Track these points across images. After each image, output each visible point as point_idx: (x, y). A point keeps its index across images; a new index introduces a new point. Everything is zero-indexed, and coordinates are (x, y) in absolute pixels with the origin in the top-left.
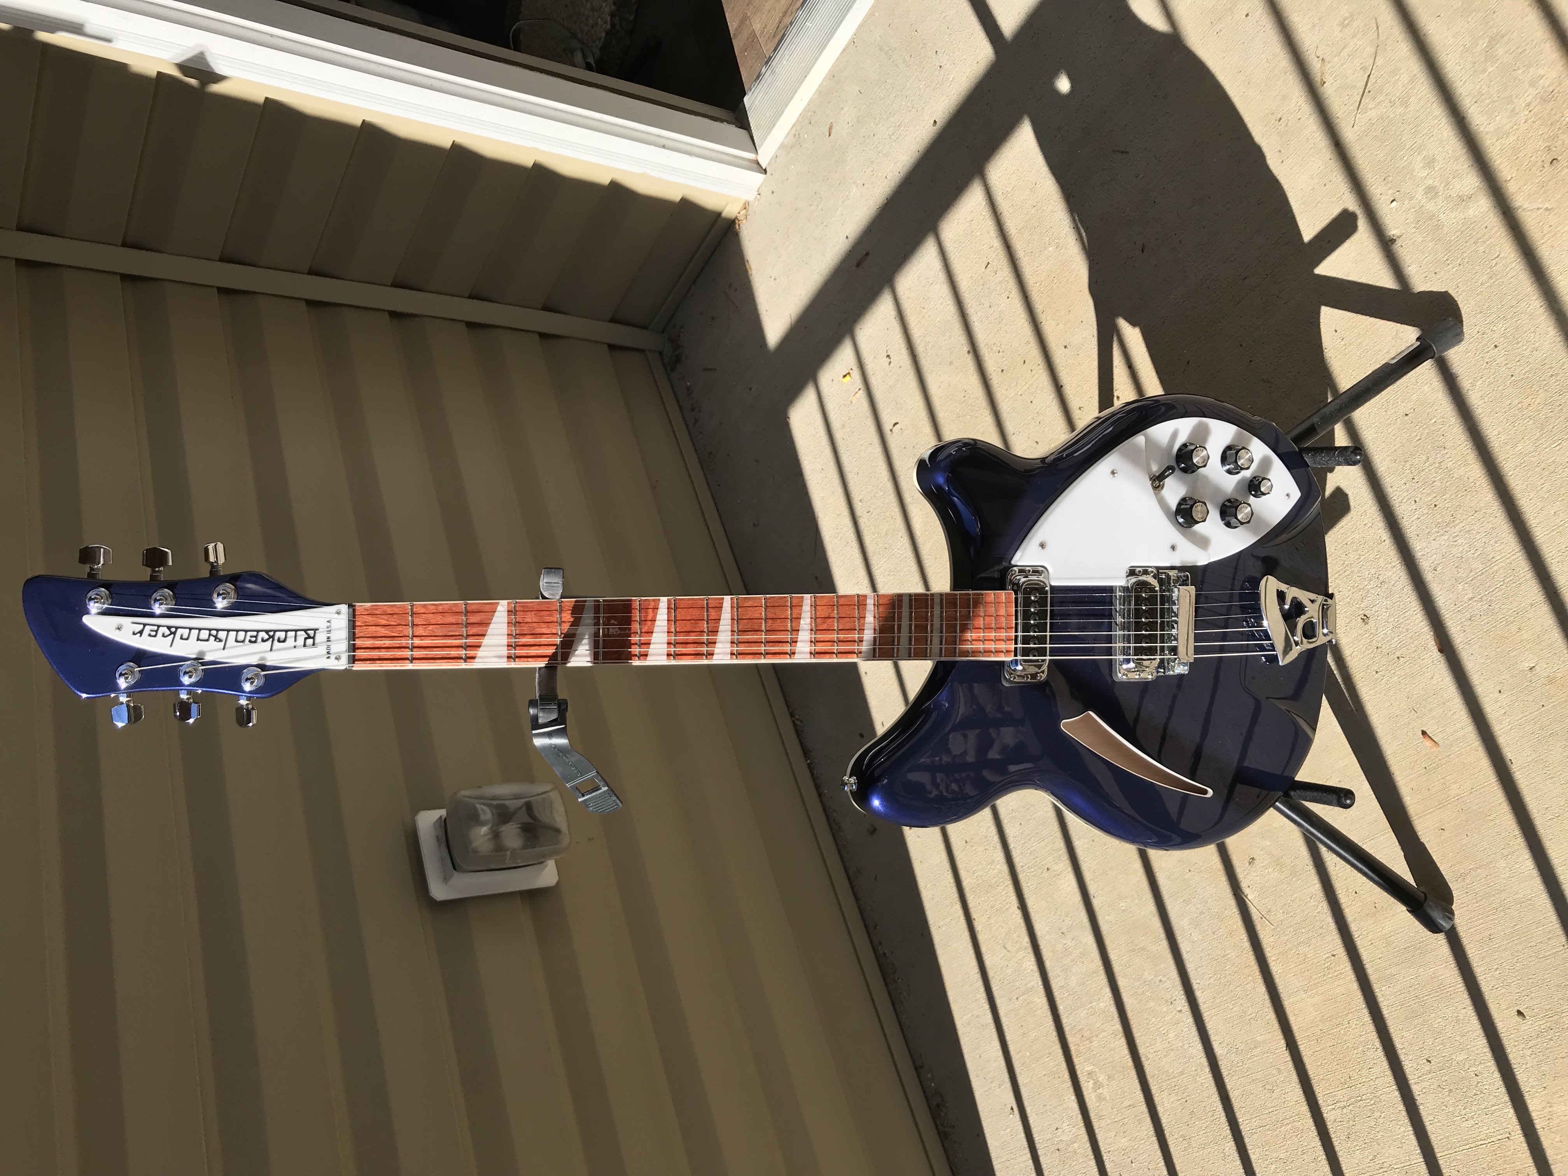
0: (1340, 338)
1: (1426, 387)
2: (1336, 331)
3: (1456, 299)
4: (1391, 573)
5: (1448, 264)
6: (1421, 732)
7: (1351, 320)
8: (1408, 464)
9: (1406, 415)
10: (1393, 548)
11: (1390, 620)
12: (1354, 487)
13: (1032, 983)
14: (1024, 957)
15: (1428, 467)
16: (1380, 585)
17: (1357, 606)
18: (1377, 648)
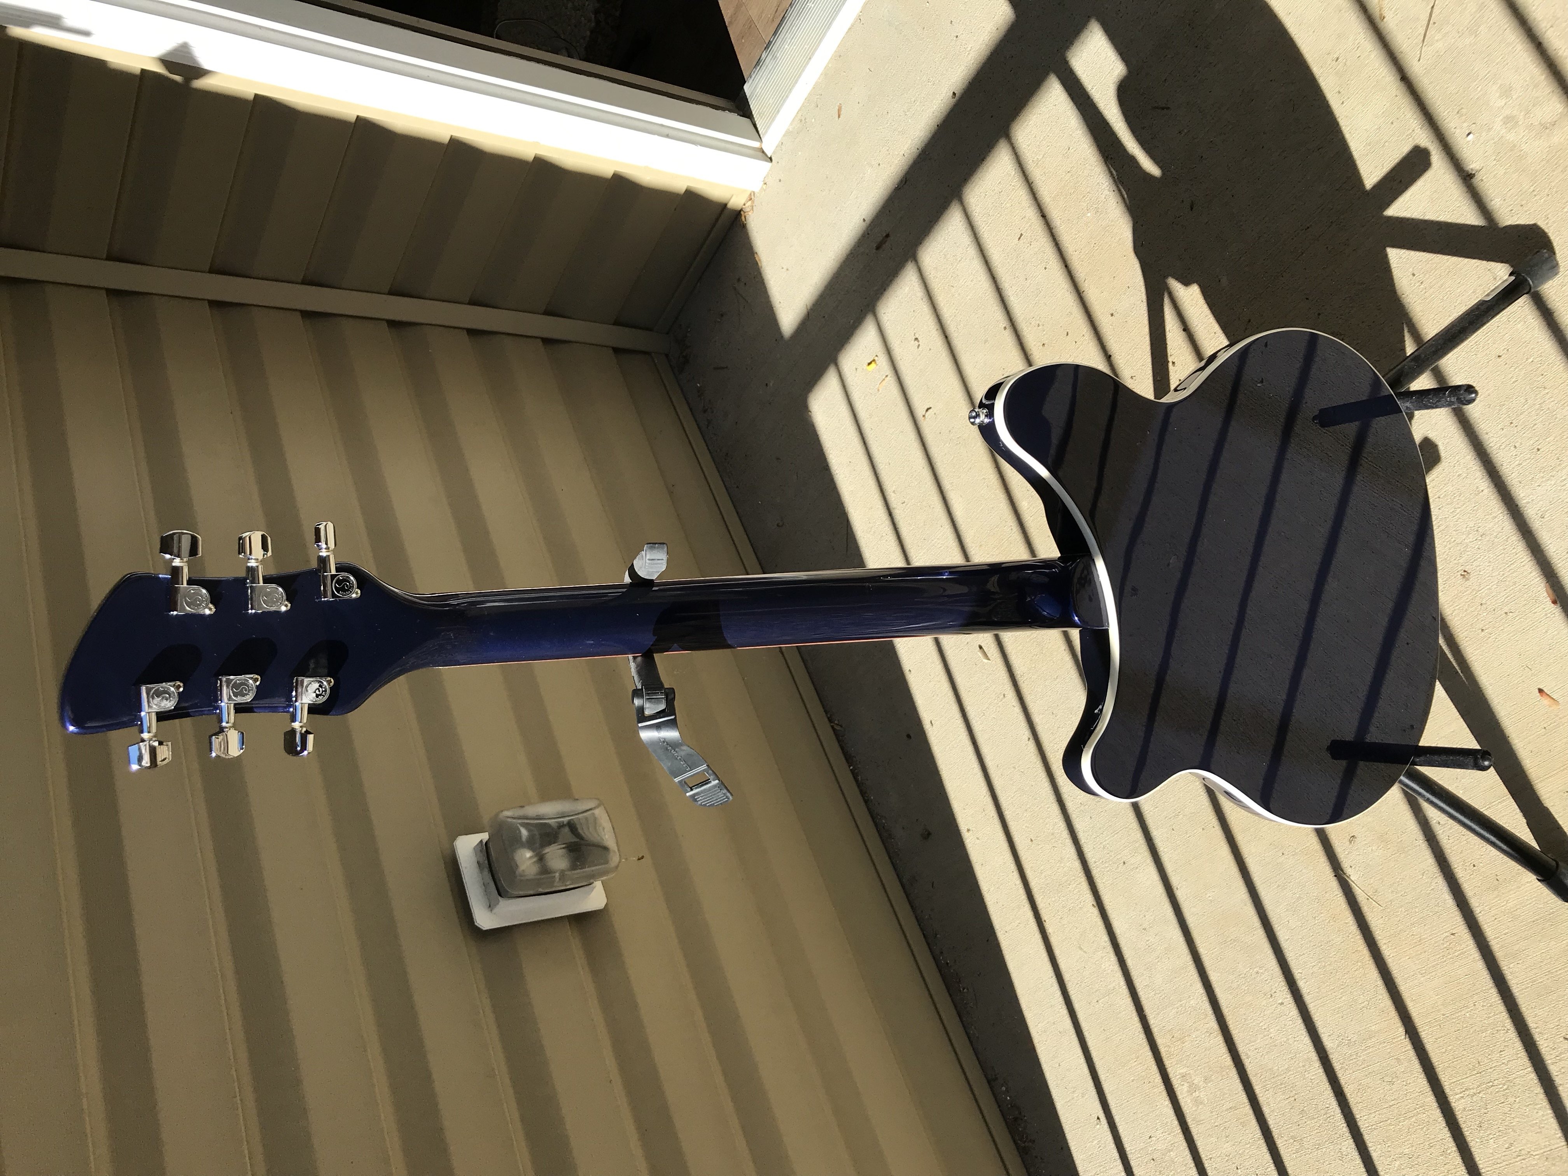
0: (1419, 281)
1: (1519, 325)
2: (1414, 275)
3: (1546, 230)
5: (1535, 195)
6: (1537, 691)
7: (1430, 262)
8: (1504, 408)
9: (1499, 356)
10: (1492, 497)
11: (1494, 574)
12: (1445, 436)
13: (1114, 984)
14: (1102, 957)
15: (1527, 409)
16: (1480, 538)
17: (1456, 562)
18: (1481, 604)
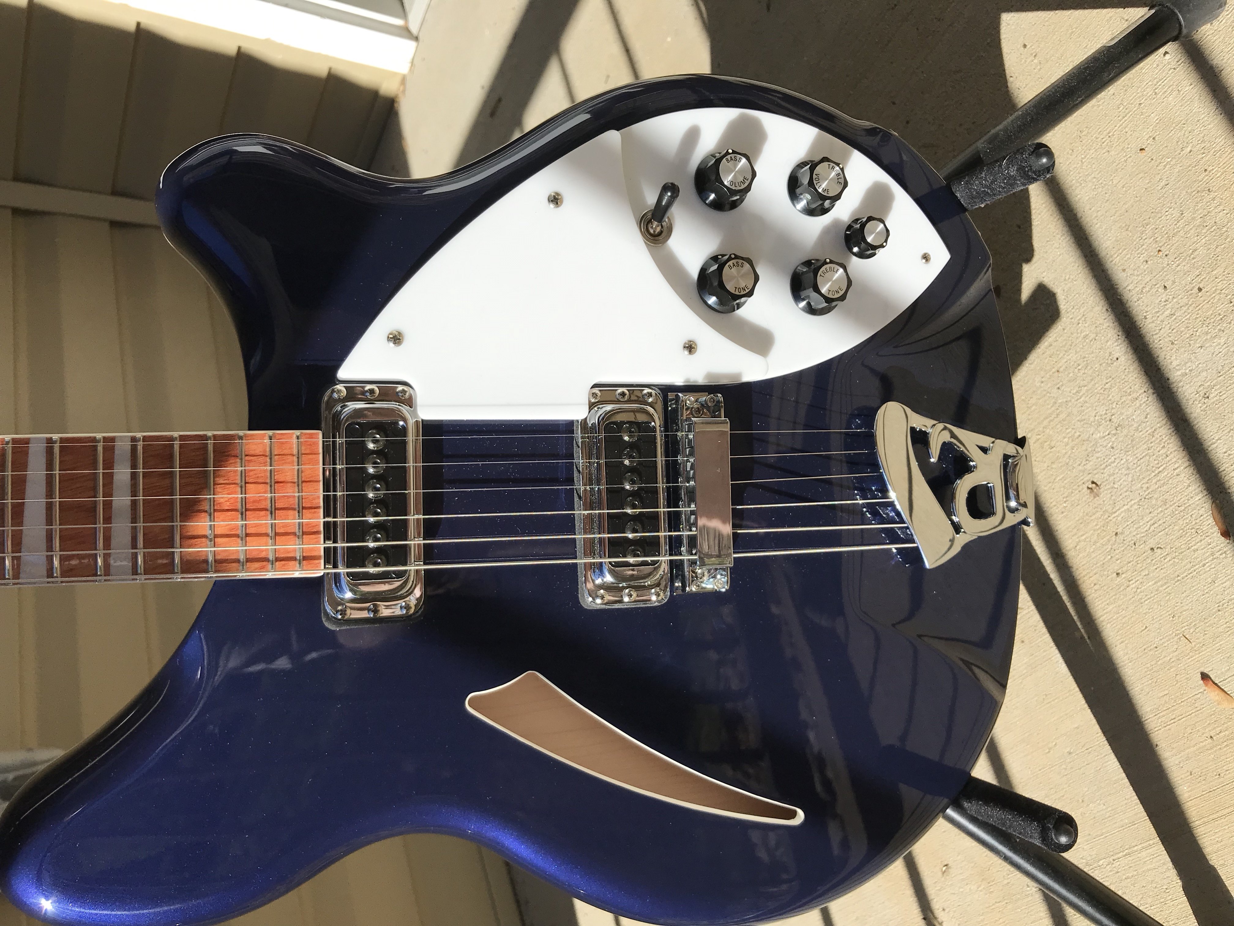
0: (1032, 54)
2: (1025, 46)
4: (1131, 409)
6: (1199, 675)
7: (1046, 24)
8: (1149, 228)
9: (1142, 150)
10: (1132, 368)
11: (1134, 488)
12: (1065, 280)
15: (1183, 227)
16: (1114, 432)
17: (1080, 468)
18: (1116, 534)
